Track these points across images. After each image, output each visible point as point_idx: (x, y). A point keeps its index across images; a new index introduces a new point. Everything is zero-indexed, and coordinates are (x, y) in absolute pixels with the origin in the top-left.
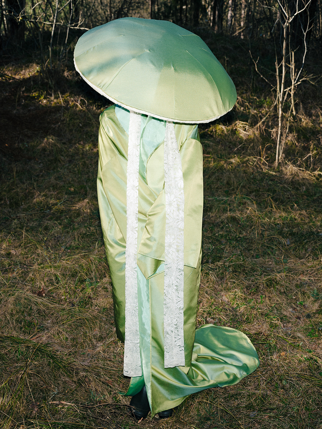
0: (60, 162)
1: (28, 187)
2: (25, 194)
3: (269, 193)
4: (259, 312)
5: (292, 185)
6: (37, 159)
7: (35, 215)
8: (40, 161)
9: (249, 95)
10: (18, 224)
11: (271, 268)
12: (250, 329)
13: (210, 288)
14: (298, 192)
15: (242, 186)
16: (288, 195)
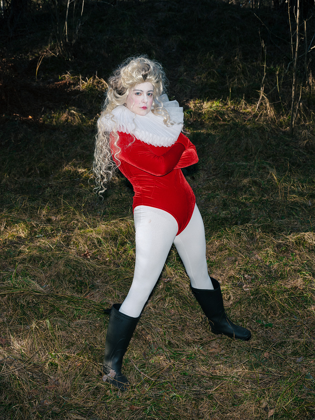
0: (83, 131)
1: (55, 156)
2: (53, 163)
3: (286, 158)
4: (292, 268)
5: (306, 150)
6: (61, 130)
7: (65, 183)
8: (64, 132)
9: (259, 63)
10: (51, 192)
11: (297, 228)
12: (285, 284)
13: (243, 247)
14: (312, 156)
15: (260, 152)
16: (304, 159)
